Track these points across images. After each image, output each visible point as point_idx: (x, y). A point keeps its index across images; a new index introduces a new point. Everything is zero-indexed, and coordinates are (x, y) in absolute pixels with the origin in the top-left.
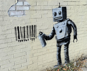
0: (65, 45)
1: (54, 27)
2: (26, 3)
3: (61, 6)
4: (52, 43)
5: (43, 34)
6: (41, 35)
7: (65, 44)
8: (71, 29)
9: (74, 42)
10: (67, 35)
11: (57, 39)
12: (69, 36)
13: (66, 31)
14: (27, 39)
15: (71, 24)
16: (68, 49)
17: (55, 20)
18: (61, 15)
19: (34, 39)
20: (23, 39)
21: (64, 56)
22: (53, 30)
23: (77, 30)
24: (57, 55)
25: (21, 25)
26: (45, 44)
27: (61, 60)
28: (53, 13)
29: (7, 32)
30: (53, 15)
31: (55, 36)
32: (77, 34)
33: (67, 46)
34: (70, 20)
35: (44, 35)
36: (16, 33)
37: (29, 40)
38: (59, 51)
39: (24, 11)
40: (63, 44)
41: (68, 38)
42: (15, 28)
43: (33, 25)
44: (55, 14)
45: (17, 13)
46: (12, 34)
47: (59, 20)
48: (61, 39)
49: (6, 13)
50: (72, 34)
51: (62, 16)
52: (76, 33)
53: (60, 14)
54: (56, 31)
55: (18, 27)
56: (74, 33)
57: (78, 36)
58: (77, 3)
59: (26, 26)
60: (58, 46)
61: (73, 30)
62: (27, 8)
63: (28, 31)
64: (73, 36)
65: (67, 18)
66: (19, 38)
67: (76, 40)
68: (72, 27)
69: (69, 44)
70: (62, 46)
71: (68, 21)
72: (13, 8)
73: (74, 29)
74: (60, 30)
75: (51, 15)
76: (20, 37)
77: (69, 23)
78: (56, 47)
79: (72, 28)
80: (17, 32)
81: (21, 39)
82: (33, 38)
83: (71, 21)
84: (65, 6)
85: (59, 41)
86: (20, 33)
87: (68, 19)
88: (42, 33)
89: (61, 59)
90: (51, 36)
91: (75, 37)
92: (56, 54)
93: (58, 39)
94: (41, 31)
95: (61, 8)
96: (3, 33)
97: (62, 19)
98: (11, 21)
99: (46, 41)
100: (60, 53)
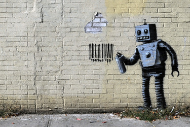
0: (156, 77)
1: (137, 49)
2: (103, 20)
3: (148, 23)
4: (135, 71)
6: (118, 57)
8: (166, 55)
9: (173, 76)
10: (159, 63)
11: (142, 66)
12: (163, 65)
13: (157, 57)
14: (101, 59)
15: (164, 47)
16: (163, 86)
17: (139, 40)
18: (148, 35)
19: (110, 60)
20: (97, 59)
21: (156, 95)
22: (136, 52)
23: (178, 57)
24: (143, 90)
25: (96, 42)
26: (125, 70)
27: (151, 100)
29: (81, 49)
30: (136, 33)
31: (139, 60)
32: (179, 63)
34: (162, 42)
35: (123, 57)
37: (104, 61)
38: (147, 85)
39: (100, 27)
40: (153, 75)
41: (162, 67)
42: (90, 45)
43: (110, 44)
44: (139, 33)
45: (93, 29)
46: (86, 52)
47: (145, 40)
48: (149, 67)
49: (83, 29)
50: (168, 63)
53: (146, 32)
54: (140, 54)
55: (93, 44)
56: (172, 61)
57: (179, 68)
58: (173, 20)
59: (101, 44)
61: (169, 57)
62: (105, 25)
64: (170, 65)
65: (158, 38)
67: (176, 73)
70: (151, 78)
71: (159, 42)
72: (90, 25)
73: (171, 55)
74: (147, 54)
75: (133, 33)
76: (94, 56)
78: (141, 78)
79: (168, 54)
80: (91, 49)
81: (94, 58)
82: (109, 58)
83: (165, 43)
86: (94, 51)
87: (160, 40)
88: (121, 55)
90: (133, 60)
91: (175, 68)
93: (144, 66)
94: (120, 52)
95: (148, 26)
96: (78, 49)
97: (149, 39)
98: (86, 37)
99: (126, 66)
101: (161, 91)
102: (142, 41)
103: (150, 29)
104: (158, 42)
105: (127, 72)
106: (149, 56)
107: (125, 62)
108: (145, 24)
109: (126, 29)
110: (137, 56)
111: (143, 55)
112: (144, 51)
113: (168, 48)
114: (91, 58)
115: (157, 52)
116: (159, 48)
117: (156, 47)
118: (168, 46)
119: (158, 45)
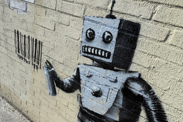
4: (69, 103)
5: (53, 69)
6: (48, 68)
11: (81, 102)
13: (114, 105)
17: (86, 52)
19: (37, 67)
20: (23, 57)
26: (54, 92)
28: (85, 31)
30: (84, 35)
35: (54, 72)
42: (15, 32)
43: (38, 40)
46: (12, 40)
47: (98, 58)
48: (92, 112)
51: (112, 53)
54: (82, 82)
55: (18, 32)
59: (27, 35)
60: (81, 120)
63: (30, 47)
65: (132, 68)
68: (142, 108)
71: (133, 79)
74: (95, 88)
77: (136, 88)
83: (148, 88)
84: (134, 20)
85: (86, 111)
87: (136, 75)
88: (51, 66)
90: (68, 85)
93: (85, 105)
94: (51, 61)
95: (116, 23)
97: (110, 61)
99: (57, 89)
102: (93, 60)
103: (119, 34)
104: (129, 75)
105: (57, 97)
106: (97, 94)
108: (111, 17)
109: (66, 19)
111: (88, 87)
112: (91, 80)
113: (150, 103)
114: (17, 53)
115: (117, 97)
116: (126, 90)
117: (119, 86)
118: (155, 99)
119: (126, 84)
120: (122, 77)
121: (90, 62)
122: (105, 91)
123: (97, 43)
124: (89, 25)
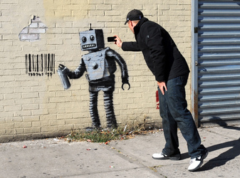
0: (105, 92)
1: (82, 59)
2: (41, 25)
3: (94, 29)
4: (81, 85)
5: (65, 68)
7: (106, 89)
8: (115, 66)
9: (123, 89)
10: (108, 74)
11: (89, 79)
12: (112, 77)
13: (105, 68)
14: (40, 73)
15: (113, 57)
17: (84, 49)
18: (95, 42)
19: (51, 74)
20: (35, 73)
21: (105, 113)
22: (81, 63)
23: (128, 68)
25: (34, 52)
26: (69, 85)
28: (81, 39)
29: (16, 61)
31: (85, 73)
32: (129, 75)
33: (109, 94)
34: (110, 50)
35: (67, 69)
36: (26, 63)
37: (44, 74)
38: (95, 101)
39: (38, 34)
40: (102, 89)
41: (111, 79)
42: (26, 56)
43: (51, 54)
44: (85, 40)
45: (29, 37)
46: (22, 63)
47: (91, 48)
48: (97, 80)
49: (17, 37)
50: (118, 74)
52: (126, 73)
53: (92, 39)
54: (86, 65)
55: (30, 55)
56: (122, 72)
57: (130, 79)
59: (40, 54)
60: (91, 92)
61: (118, 67)
62: (43, 31)
63: (43, 61)
64: (120, 77)
65: (106, 46)
66: (30, 71)
67: (126, 86)
69: (114, 92)
70: (99, 93)
71: (107, 51)
72: (26, 31)
73: (120, 65)
74: (94, 65)
75: (78, 41)
76: (32, 69)
77: (110, 54)
78: (88, 93)
79: (117, 64)
80: (28, 61)
81: (32, 72)
82: (50, 72)
83: (114, 52)
85: (93, 82)
86: (32, 63)
87: (108, 48)
88: (63, 66)
89: (98, 117)
90: (78, 72)
91: (125, 80)
92: (88, 105)
93: (91, 79)
94: (63, 63)
95: (94, 31)
96: (11, 61)
97: (96, 47)
98: (22, 46)
99: (70, 80)
100: (97, 106)
101: (110, 108)
102: (89, 50)
103: (96, 35)
105: (71, 88)
106: (96, 67)
107: (69, 75)
108: (91, 29)
109: (69, 36)
110: (83, 68)
111: (90, 66)
112: (90, 61)
113: (117, 57)
114: (28, 72)
115: (105, 63)
116: (107, 57)
117: (103, 57)
118: (118, 54)
119: (106, 54)
120: (103, 52)
121: (87, 52)
122: (99, 63)
123: (88, 42)
124: (82, 35)
